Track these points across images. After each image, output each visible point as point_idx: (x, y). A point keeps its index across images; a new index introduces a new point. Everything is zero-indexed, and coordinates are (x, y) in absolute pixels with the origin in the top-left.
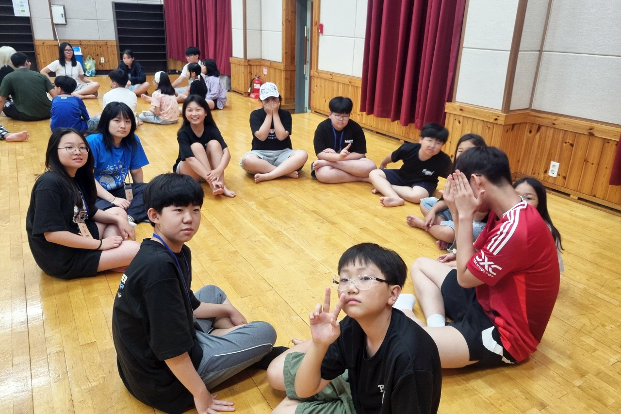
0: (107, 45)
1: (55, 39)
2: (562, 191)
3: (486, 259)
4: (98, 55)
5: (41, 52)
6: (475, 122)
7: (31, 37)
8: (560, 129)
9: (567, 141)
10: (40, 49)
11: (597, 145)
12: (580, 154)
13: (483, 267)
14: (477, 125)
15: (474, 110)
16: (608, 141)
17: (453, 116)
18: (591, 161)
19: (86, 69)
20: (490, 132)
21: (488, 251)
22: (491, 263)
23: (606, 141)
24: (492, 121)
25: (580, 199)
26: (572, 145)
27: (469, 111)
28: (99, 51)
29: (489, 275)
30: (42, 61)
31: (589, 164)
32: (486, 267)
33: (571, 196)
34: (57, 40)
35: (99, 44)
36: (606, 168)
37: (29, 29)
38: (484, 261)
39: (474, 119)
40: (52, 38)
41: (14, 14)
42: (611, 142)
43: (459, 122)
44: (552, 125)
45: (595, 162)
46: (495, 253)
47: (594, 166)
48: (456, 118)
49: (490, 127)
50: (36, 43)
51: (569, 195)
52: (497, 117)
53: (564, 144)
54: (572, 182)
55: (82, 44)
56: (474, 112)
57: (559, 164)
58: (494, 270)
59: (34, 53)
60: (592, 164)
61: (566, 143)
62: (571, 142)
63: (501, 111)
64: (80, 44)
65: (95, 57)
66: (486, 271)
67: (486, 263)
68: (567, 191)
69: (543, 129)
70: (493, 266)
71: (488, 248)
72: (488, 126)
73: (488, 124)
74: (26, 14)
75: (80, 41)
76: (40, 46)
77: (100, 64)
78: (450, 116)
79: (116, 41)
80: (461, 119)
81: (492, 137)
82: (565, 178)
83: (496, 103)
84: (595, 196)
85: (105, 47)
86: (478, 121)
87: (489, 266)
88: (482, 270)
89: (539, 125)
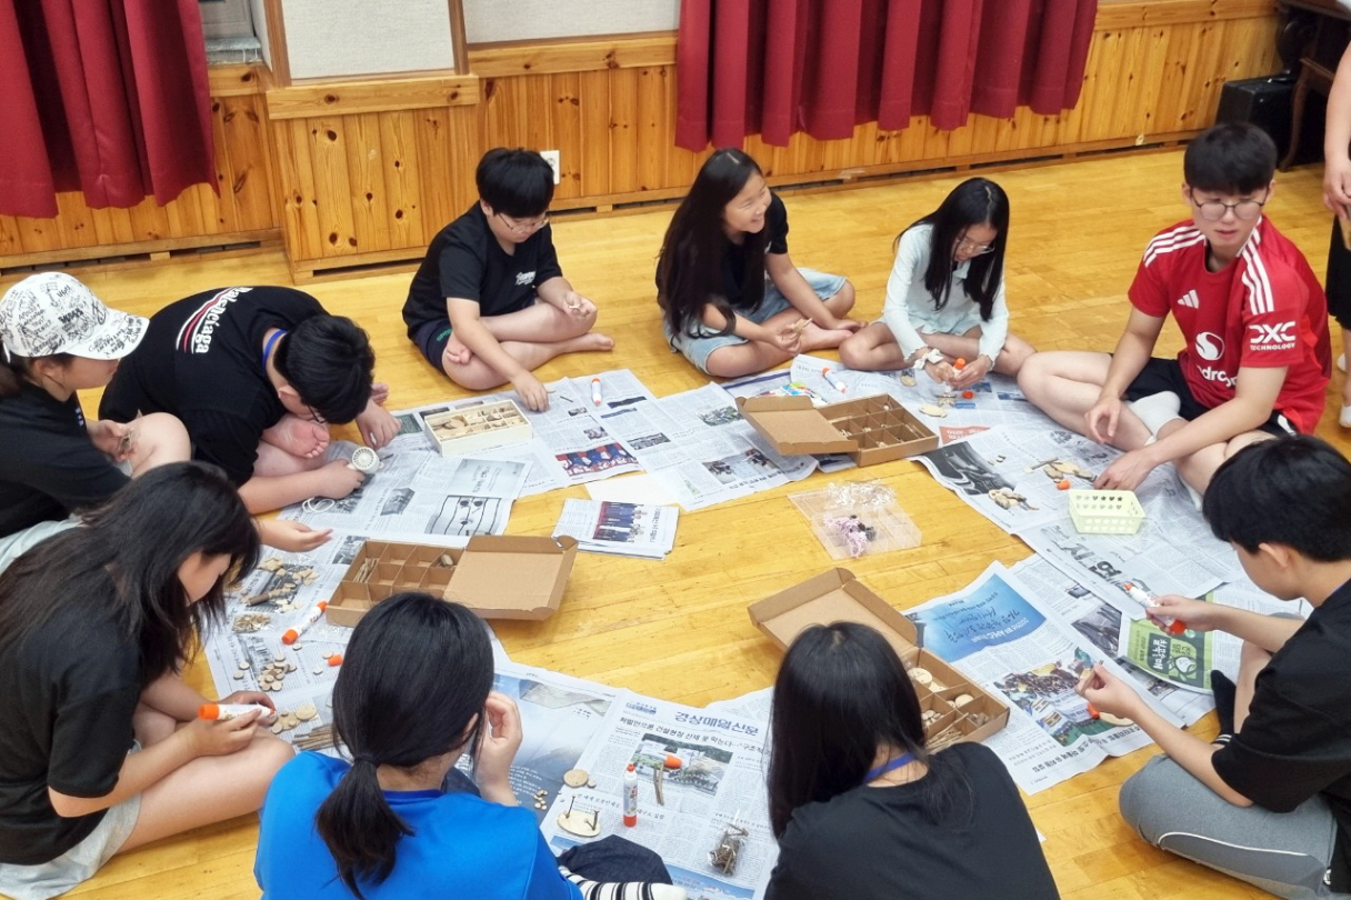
2: (577, 206)
3: (1267, 327)
6: (388, 123)
8: (542, 75)
9: (563, 96)
11: (625, 83)
12: (597, 117)
13: (1273, 342)
14: (396, 127)
15: (378, 89)
16: (644, 71)
17: (303, 123)
18: (621, 122)
20: (440, 131)
21: (1260, 315)
22: (1278, 326)
23: (641, 72)
24: (442, 103)
25: (616, 207)
26: (575, 101)
27: (360, 94)
29: (1289, 346)
31: (619, 129)
32: (1278, 339)
33: (599, 209)
36: (653, 125)
38: (1266, 334)
39: (378, 113)
42: (651, 71)
43: (332, 136)
44: (524, 71)
45: (630, 122)
46: (1271, 308)
47: (629, 129)
48: (317, 125)
49: (436, 118)
51: (593, 209)
52: (453, 90)
53: (559, 105)
54: (595, 182)
56: (379, 93)
57: (557, 152)
58: (1289, 332)
60: (625, 126)
61: (561, 101)
62: (571, 96)
63: (453, 72)
66: (1281, 344)
67: (1273, 333)
68: (589, 203)
69: (500, 85)
70: (1284, 329)
71: (1255, 312)
72: (431, 118)
73: (430, 112)
78: (289, 129)
80: (335, 126)
81: (449, 142)
82: (577, 177)
83: (434, 54)
84: (644, 189)
86: (396, 115)
87: (1279, 333)
88: (1275, 347)
89: (487, 79)
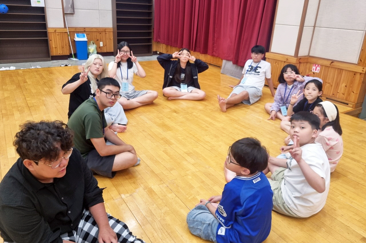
0: (105, 31)
1: (65, 27)
4: (98, 40)
5: (53, 38)
7: (45, 26)
10: (52, 35)
19: (90, 53)
28: (99, 36)
30: (54, 46)
34: (66, 28)
35: (99, 31)
37: (43, 18)
40: (62, 26)
41: (30, 4)
50: (49, 31)
55: (86, 31)
59: (47, 40)
64: (85, 31)
65: (97, 42)
74: (42, 5)
75: (85, 28)
76: (52, 33)
77: (100, 47)
79: (113, 28)
85: (104, 33)
